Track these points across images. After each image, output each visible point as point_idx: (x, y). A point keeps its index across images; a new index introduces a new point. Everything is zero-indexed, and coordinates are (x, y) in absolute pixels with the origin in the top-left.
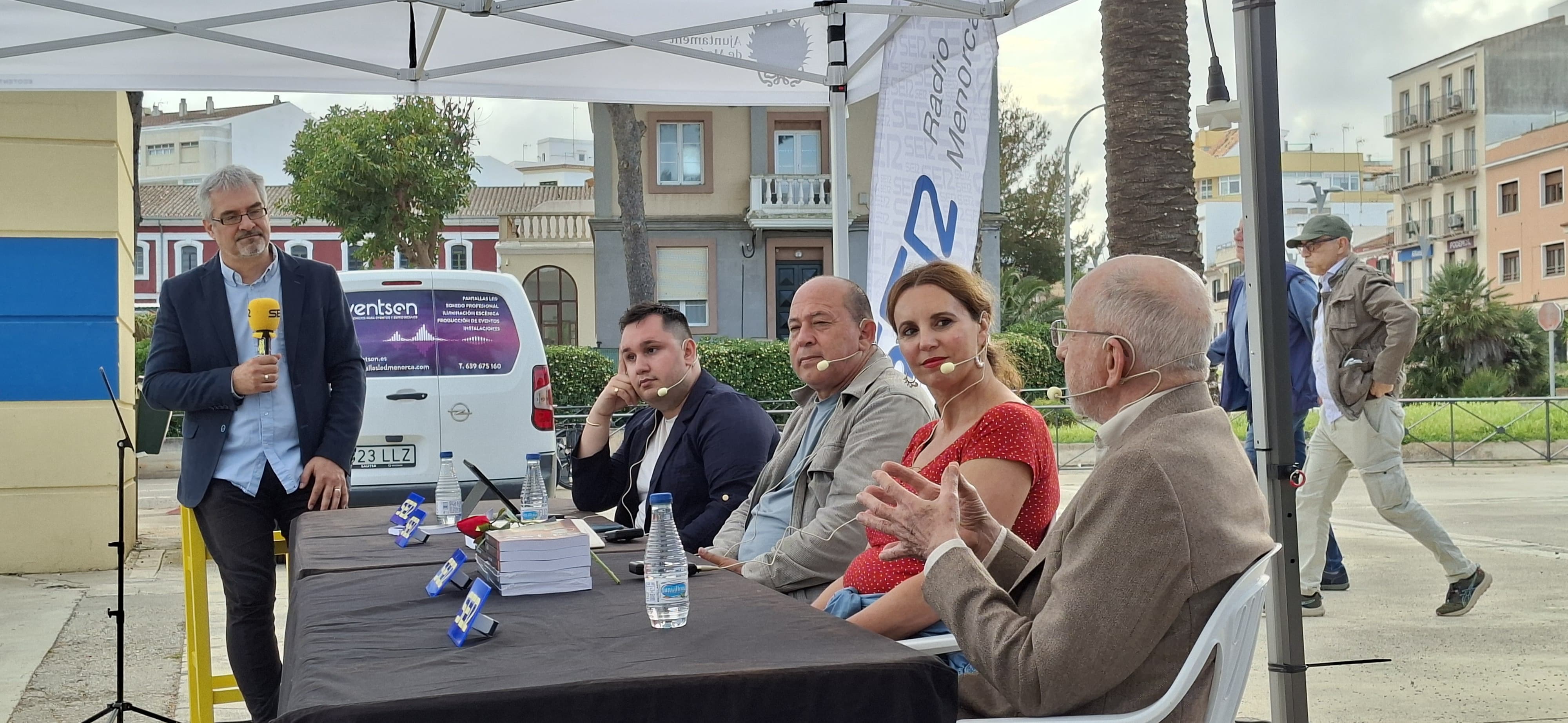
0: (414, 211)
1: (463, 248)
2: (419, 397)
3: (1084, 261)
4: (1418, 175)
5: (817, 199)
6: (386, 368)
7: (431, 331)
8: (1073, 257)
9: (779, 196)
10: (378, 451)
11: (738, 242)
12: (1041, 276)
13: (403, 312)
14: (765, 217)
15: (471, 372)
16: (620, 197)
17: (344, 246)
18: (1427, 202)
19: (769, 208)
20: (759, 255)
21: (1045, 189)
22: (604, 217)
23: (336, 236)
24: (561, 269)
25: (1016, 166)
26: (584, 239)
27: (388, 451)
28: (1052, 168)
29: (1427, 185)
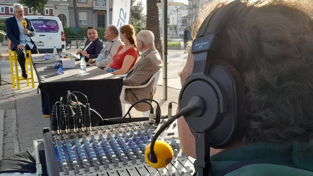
0: (40, 4)
1: (48, 10)
2: (44, 36)
3: (144, 17)
4: (191, 7)
5: (104, 6)
6: (39, 31)
7: (45, 26)
8: (142, 17)
9: (98, 5)
10: (38, 44)
11: (91, 12)
12: (138, 19)
13: (41, 23)
14: (96, 8)
15: (52, 32)
16: (73, 4)
17: (28, 9)
18: (192, 11)
19: (96, 6)
20: (95, 14)
21: (138, 6)
22: (71, 6)
23: (27, 7)
24: (64, 15)
25: (134, 2)
26: (67, 10)
27: (40, 44)
28: (139, 3)
29: (192, 8)
